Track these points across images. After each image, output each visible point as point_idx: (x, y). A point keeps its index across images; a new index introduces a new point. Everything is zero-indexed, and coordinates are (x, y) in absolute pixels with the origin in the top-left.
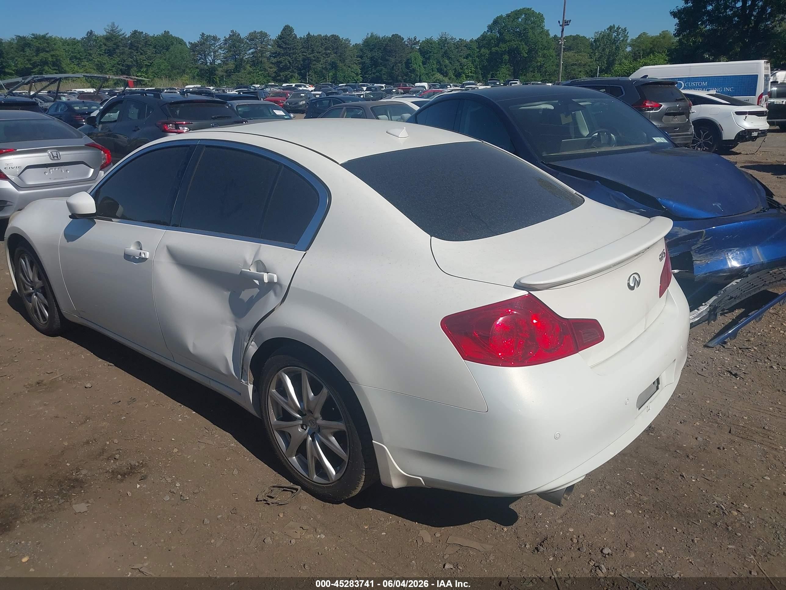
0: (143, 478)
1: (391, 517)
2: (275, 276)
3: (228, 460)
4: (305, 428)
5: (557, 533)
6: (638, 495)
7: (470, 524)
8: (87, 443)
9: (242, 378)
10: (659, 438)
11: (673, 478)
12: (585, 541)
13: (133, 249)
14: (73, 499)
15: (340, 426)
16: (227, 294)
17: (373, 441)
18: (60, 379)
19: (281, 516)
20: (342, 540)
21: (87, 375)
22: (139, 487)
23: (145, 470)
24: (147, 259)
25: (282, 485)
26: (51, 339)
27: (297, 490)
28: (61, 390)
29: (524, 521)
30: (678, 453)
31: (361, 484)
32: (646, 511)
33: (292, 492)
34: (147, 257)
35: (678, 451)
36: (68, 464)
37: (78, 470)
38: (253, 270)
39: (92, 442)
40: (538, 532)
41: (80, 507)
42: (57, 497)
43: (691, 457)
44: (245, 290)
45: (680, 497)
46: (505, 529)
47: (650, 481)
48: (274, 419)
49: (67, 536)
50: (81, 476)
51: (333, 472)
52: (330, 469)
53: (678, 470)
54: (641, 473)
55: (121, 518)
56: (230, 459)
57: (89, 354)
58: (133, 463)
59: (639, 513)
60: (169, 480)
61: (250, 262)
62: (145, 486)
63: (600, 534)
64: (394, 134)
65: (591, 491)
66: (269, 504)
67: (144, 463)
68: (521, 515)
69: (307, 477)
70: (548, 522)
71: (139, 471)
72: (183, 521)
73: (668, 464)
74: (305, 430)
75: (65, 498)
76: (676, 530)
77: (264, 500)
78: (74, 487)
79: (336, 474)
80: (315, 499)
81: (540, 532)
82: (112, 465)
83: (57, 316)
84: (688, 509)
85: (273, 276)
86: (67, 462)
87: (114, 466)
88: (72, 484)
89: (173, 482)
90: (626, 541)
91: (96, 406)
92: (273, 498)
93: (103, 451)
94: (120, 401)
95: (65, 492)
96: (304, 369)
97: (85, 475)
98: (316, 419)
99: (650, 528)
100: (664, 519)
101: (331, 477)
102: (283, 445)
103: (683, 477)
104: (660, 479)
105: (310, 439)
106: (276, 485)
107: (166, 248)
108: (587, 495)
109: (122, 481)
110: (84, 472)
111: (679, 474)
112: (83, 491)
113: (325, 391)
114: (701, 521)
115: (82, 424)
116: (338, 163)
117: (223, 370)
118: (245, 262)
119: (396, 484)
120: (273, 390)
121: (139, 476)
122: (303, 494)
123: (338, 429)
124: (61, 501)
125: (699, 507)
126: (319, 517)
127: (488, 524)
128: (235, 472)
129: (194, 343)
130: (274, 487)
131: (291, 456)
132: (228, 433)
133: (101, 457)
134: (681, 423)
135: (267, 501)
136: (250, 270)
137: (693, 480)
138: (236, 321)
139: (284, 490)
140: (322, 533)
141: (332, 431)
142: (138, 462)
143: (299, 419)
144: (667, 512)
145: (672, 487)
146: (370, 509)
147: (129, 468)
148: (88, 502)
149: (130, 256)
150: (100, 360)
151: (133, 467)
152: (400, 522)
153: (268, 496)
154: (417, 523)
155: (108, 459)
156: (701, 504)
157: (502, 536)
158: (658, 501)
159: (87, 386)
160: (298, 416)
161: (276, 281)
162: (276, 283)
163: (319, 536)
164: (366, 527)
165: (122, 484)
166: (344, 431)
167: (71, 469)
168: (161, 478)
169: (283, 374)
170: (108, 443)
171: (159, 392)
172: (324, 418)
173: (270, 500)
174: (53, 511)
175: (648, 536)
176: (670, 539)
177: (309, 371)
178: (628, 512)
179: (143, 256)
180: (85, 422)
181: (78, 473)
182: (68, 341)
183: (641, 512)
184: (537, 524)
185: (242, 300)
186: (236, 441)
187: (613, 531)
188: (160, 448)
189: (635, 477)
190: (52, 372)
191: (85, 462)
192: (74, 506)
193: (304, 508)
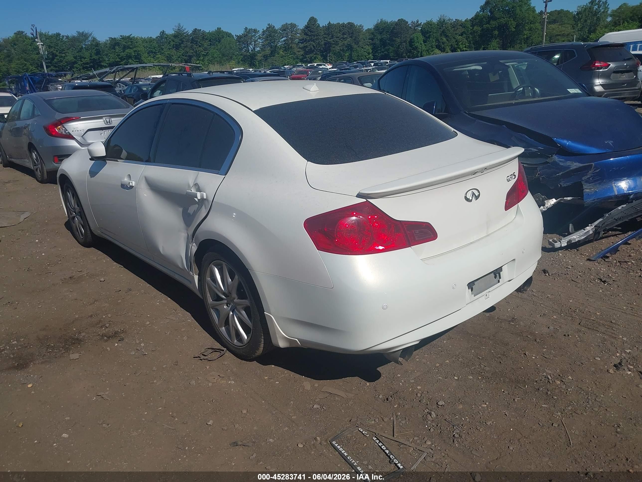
0: (120, 340)
1: (286, 372)
2: (205, 194)
3: (183, 330)
4: (229, 306)
5: (407, 389)
6: (483, 366)
7: (343, 379)
8: (91, 316)
9: (191, 270)
10: (517, 326)
11: (517, 355)
12: (427, 395)
13: (126, 180)
14: (71, 351)
15: (246, 302)
16: (181, 209)
17: (265, 313)
18: (86, 275)
19: (208, 368)
20: (246, 386)
21: (104, 273)
22: (117, 345)
23: (123, 335)
24: (133, 186)
25: (214, 348)
26: (87, 249)
27: (223, 350)
28: (84, 282)
29: (384, 380)
30: (528, 337)
31: (262, 345)
32: (484, 377)
33: (220, 352)
34: (133, 185)
35: (529, 336)
36: (74, 329)
37: (80, 333)
38: (193, 191)
39: (95, 316)
40: (392, 387)
41: (75, 356)
42: (61, 349)
43: (538, 340)
44: (191, 206)
45: (517, 369)
46: (368, 384)
47: (497, 357)
48: (210, 300)
49: (61, 373)
50: (81, 337)
51: (246, 337)
52: (243, 335)
53: (523, 350)
54: (492, 351)
55: (99, 364)
56: (184, 329)
57: (109, 259)
58: (116, 330)
59: (479, 379)
60: (138, 342)
61: (191, 185)
62: (120, 345)
63: (441, 391)
64: (307, 89)
65: (446, 361)
66: (201, 360)
67: (124, 330)
68: (383, 376)
69: (231, 341)
70: (403, 381)
71: (119, 336)
72: (139, 368)
73: (516, 345)
74: (229, 307)
75: (66, 350)
76: (504, 391)
77: (199, 357)
78: (74, 343)
79: (247, 338)
80: (235, 358)
81: (394, 388)
82: (104, 331)
83: (89, 232)
84: (520, 378)
85: (203, 194)
86: (74, 328)
87: (104, 332)
88: (73, 342)
89: (140, 343)
90: (460, 397)
91: (104, 293)
92: (205, 356)
93: (100, 321)
94: (120, 291)
95: (67, 346)
96: (224, 262)
97: (84, 336)
98: (234, 299)
99: (483, 389)
100: (497, 383)
101: (244, 342)
102: (216, 318)
103: (526, 354)
104: (506, 355)
105: (232, 313)
106: (210, 347)
107: (144, 178)
108: (441, 365)
109: (106, 341)
110: (83, 334)
111: (523, 353)
112: (79, 346)
113: (236, 277)
114: (526, 386)
115: (91, 304)
116: (252, 111)
117: (180, 266)
118: (189, 185)
119: (282, 344)
120: (208, 279)
121: (119, 339)
122: (228, 354)
123: (245, 305)
124: (63, 351)
125: (529, 377)
126: (235, 369)
127: (356, 380)
128: (185, 338)
129: (163, 247)
130: (208, 349)
131: (221, 327)
132: (188, 313)
133: (98, 326)
134: (541, 316)
135: (200, 357)
136: (191, 191)
137: (533, 358)
138: (187, 230)
139: (216, 351)
140: (233, 380)
141: (243, 306)
142: (121, 330)
143: (225, 299)
144: (501, 379)
145: (513, 362)
146: (273, 366)
147: (114, 333)
148: (80, 353)
149: (124, 185)
150: (115, 263)
151: (116, 333)
152: (291, 375)
153: (202, 355)
154: (304, 377)
155: (102, 327)
156: (532, 374)
157: (364, 388)
158: (497, 371)
159: (101, 280)
160: (224, 297)
161: (205, 197)
162: (206, 199)
163: (230, 382)
164: (266, 378)
165: (106, 343)
166: (249, 306)
167: (75, 332)
168: (132, 340)
169: (213, 266)
170: (104, 317)
171: (149, 285)
172: (239, 298)
173: (202, 357)
174: (56, 358)
175: (479, 395)
176: (496, 398)
177: (227, 263)
178: (469, 377)
179: (131, 184)
180: (93, 303)
181: (79, 335)
182: (97, 251)
183: (480, 378)
184: (393, 382)
185: (189, 214)
186: (193, 318)
187: (452, 390)
188: (138, 321)
189: (486, 354)
190: (81, 270)
191: (86, 328)
192: (71, 355)
193: (226, 363)
